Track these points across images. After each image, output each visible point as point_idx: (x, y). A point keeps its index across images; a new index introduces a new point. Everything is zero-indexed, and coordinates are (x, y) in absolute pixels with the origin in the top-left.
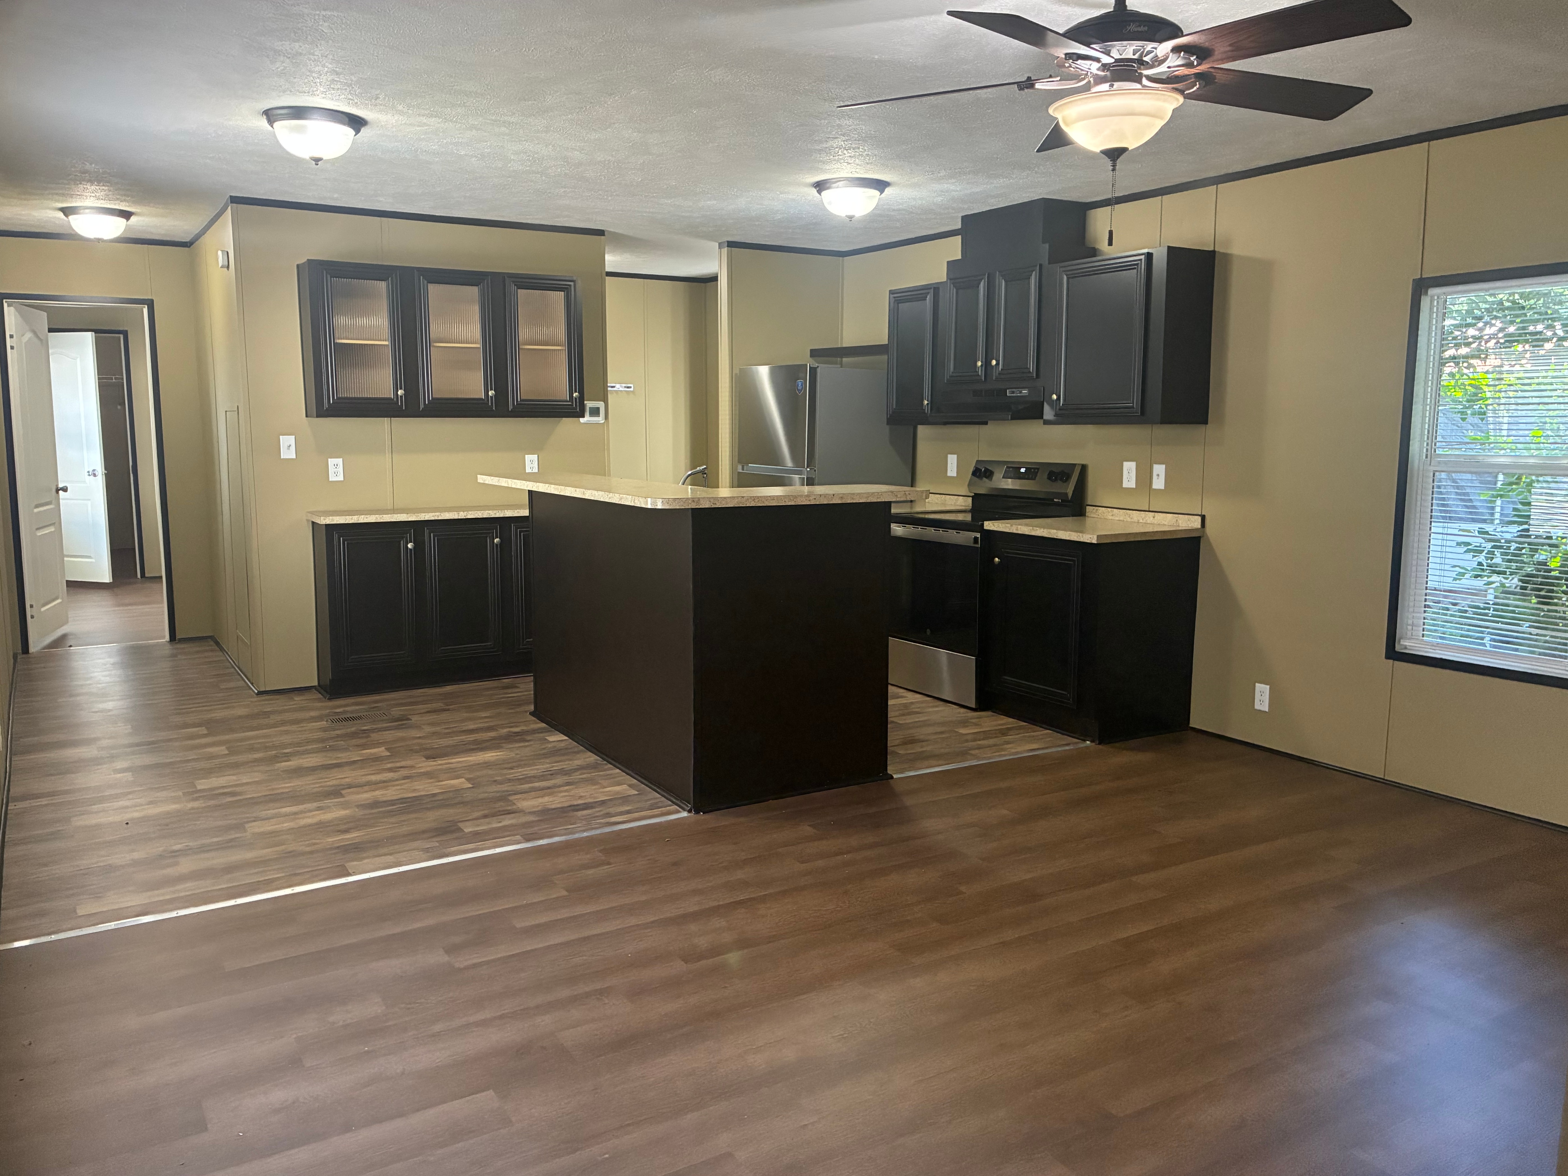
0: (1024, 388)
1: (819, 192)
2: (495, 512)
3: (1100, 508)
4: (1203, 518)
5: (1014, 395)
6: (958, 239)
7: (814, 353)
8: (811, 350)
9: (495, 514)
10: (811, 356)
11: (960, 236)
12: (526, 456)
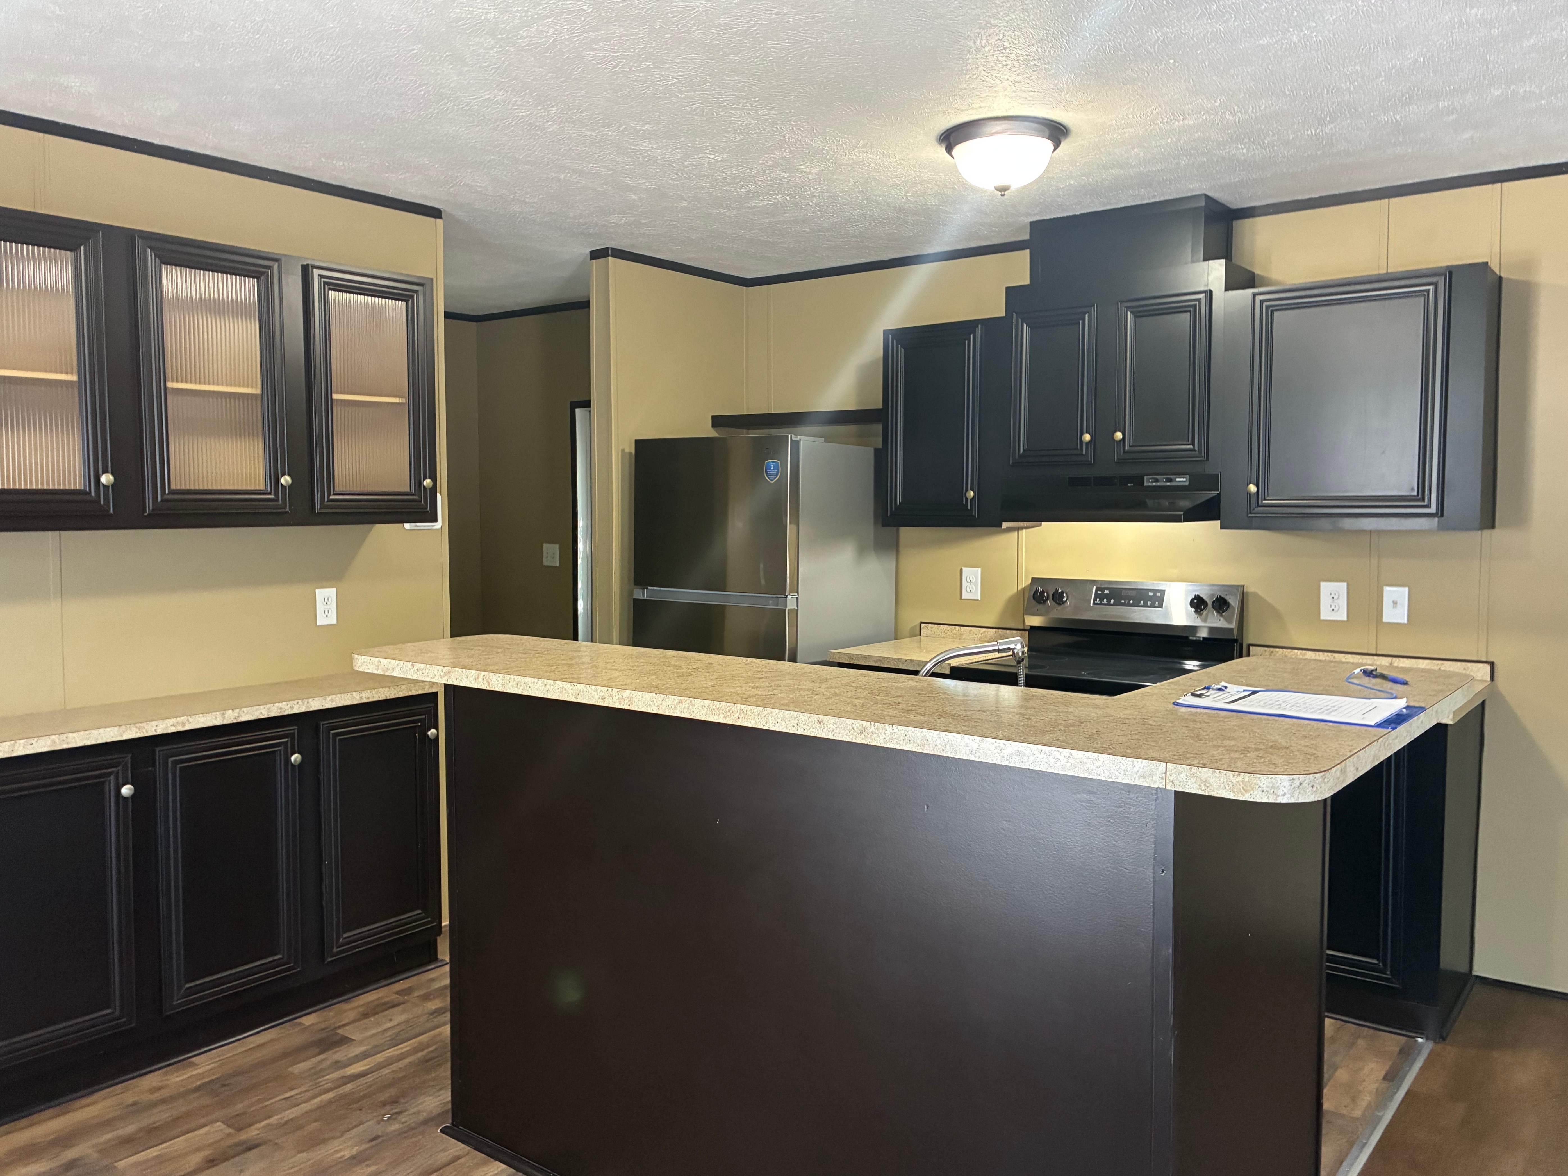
0: (1180, 474)
1: (949, 150)
2: (291, 703)
3: (1277, 650)
4: (1492, 664)
5: (1159, 484)
6: (1025, 255)
7: (718, 422)
8: (714, 418)
9: (292, 708)
10: (714, 425)
11: (1028, 251)
12: (317, 591)
